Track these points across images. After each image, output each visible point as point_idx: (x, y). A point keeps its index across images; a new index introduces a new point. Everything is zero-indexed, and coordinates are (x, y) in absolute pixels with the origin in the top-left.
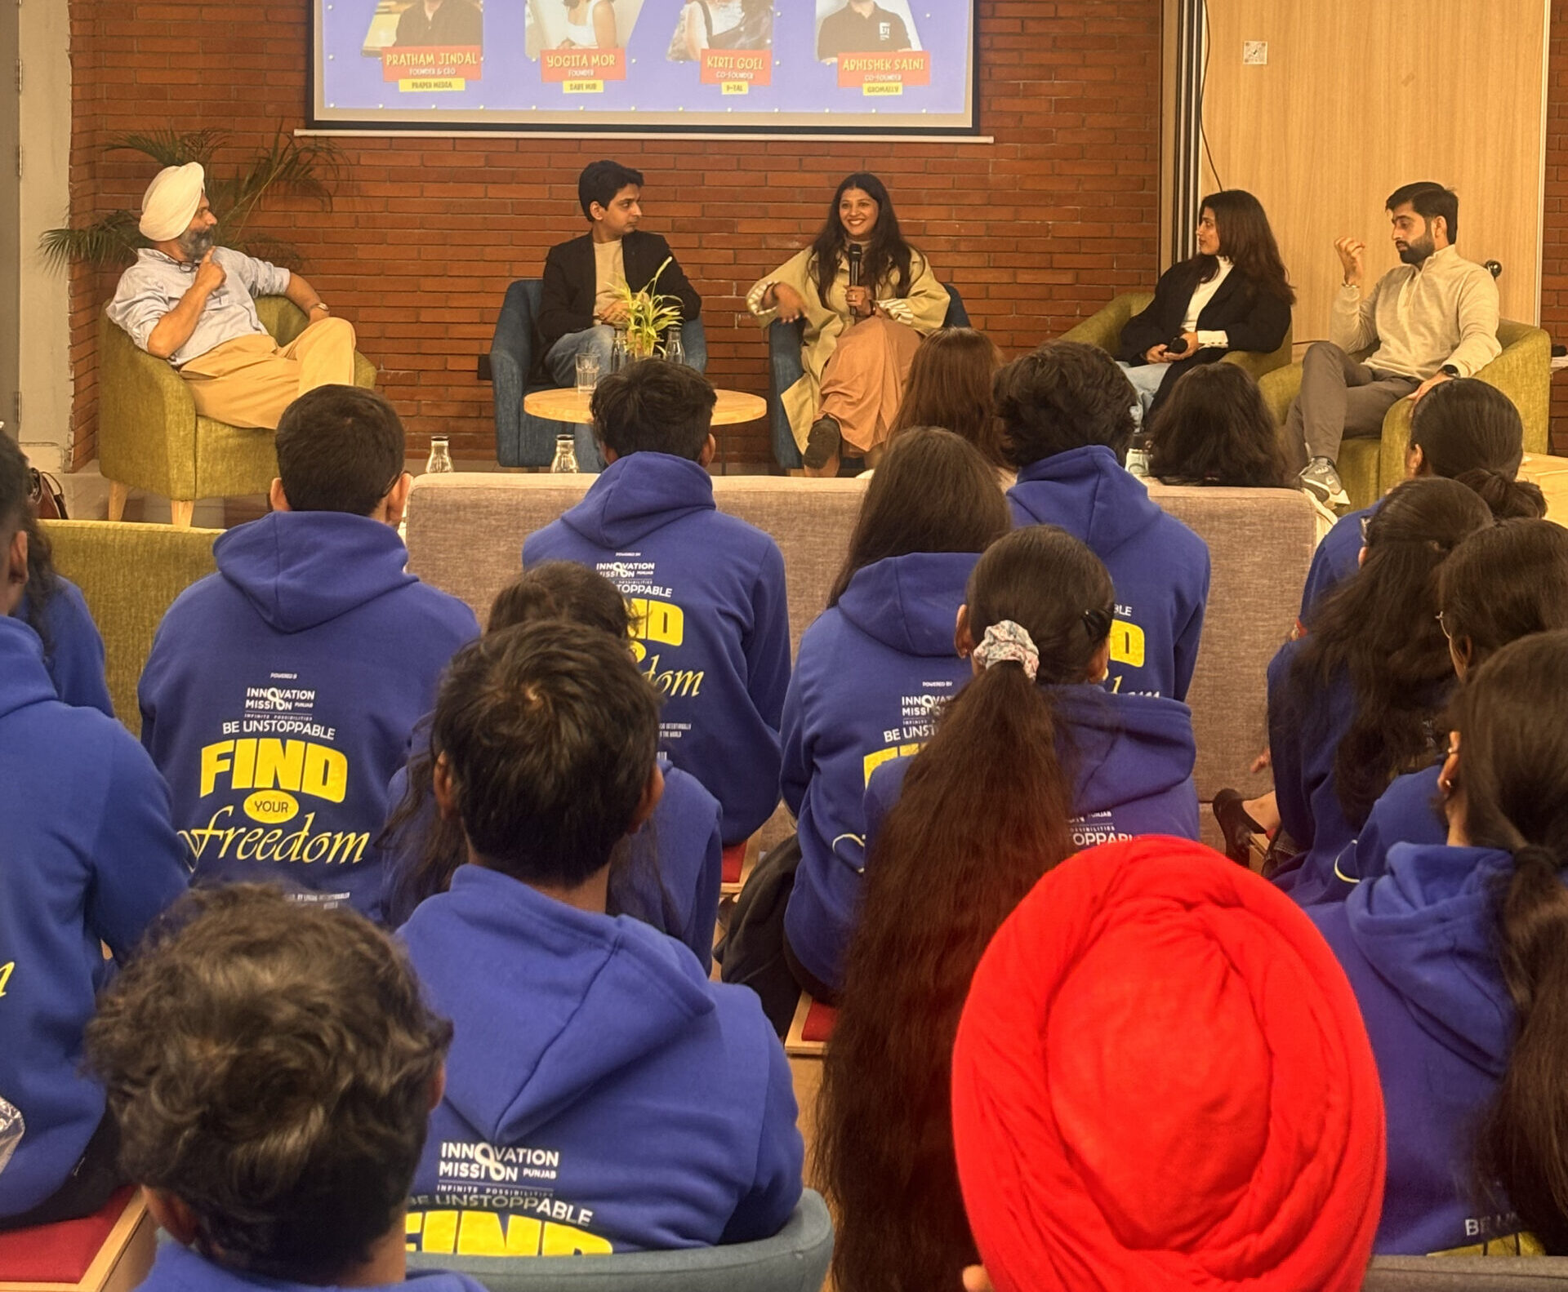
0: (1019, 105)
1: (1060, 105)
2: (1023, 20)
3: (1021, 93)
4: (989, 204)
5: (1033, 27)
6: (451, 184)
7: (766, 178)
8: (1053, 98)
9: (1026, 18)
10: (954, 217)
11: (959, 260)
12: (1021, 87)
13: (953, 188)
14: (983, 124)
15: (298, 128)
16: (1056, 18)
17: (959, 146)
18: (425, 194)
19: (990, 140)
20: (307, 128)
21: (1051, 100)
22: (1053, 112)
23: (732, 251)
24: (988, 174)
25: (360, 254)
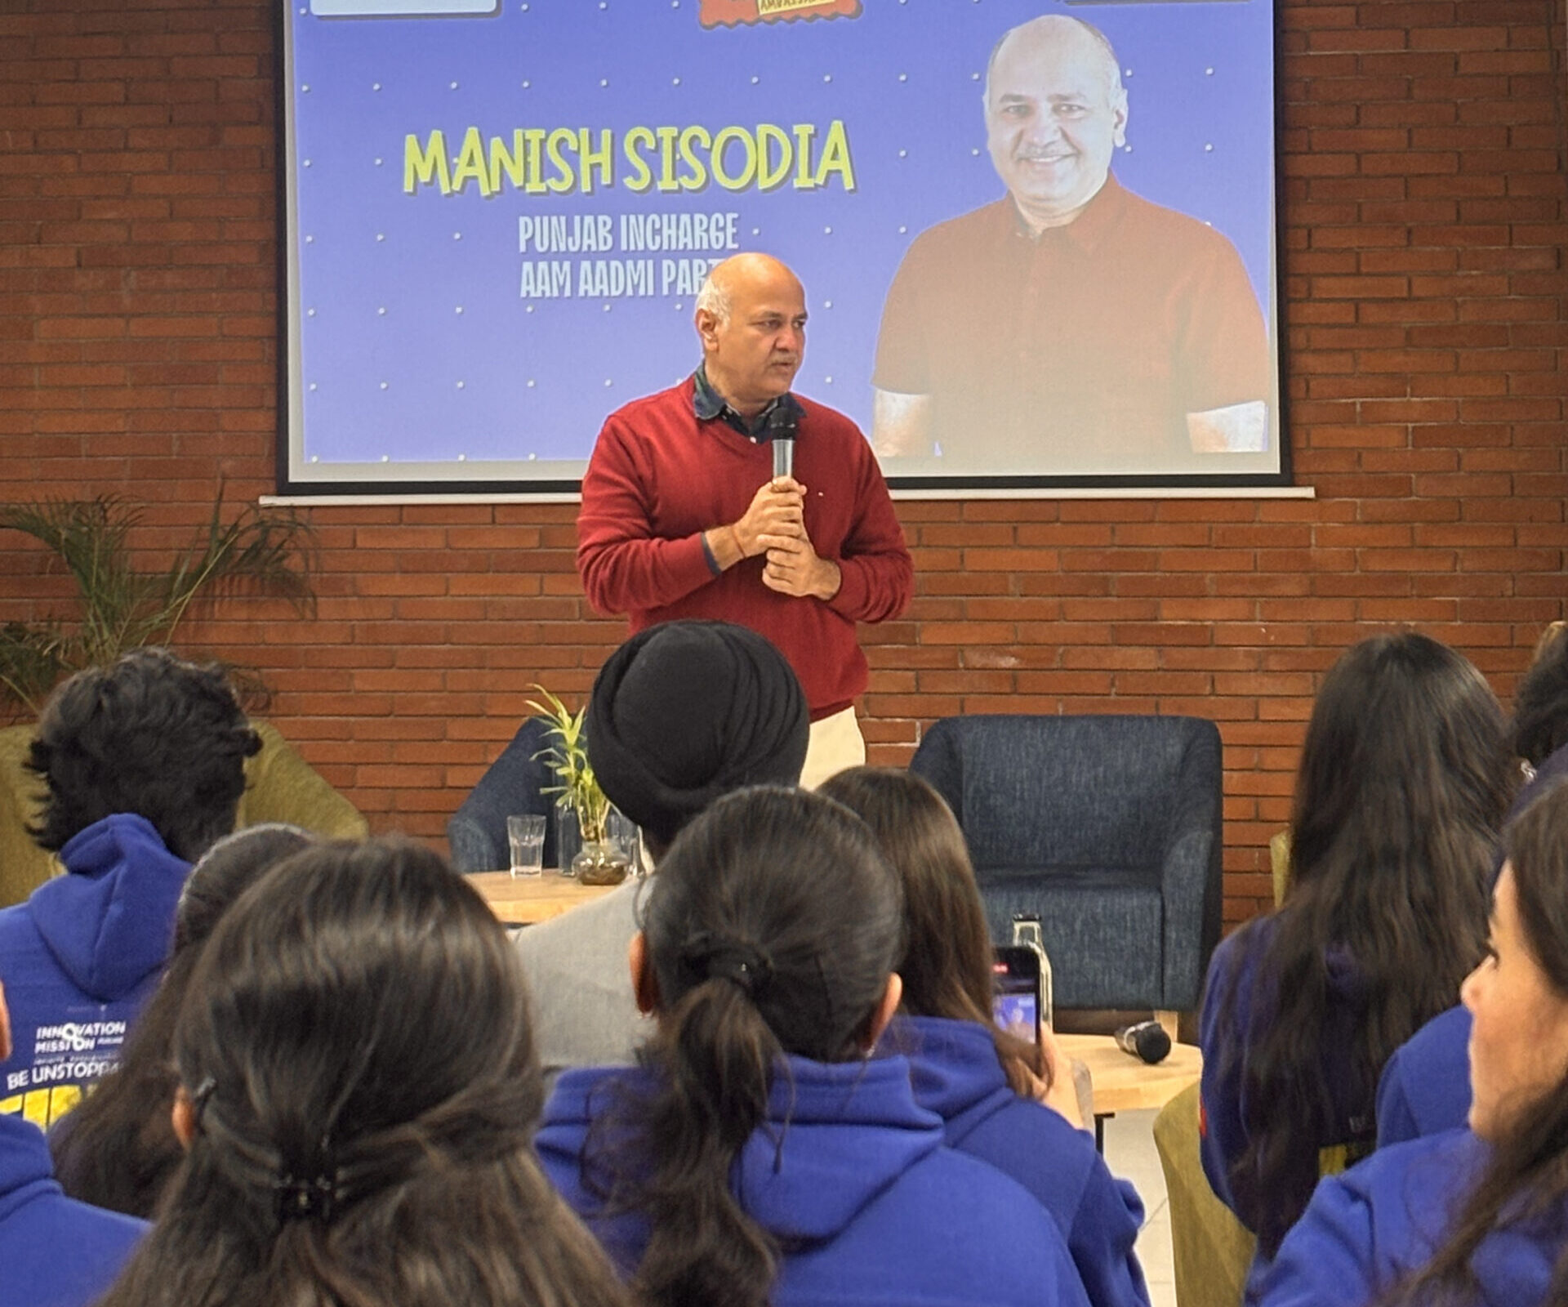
0: (1355, 437)
1: (1422, 436)
2: (1357, 303)
3: (1358, 420)
4: (1312, 595)
5: (1372, 314)
6: (490, 574)
7: (962, 556)
8: (1410, 425)
9: (1364, 300)
10: (1258, 616)
11: (1270, 686)
12: (1358, 407)
13: (1255, 570)
14: (1299, 468)
15: (266, 494)
16: (1409, 299)
17: (1261, 504)
18: (452, 592)
19: (1309, 492)
20: (280, 494)
21: (1407, 428)
22: (1410, 448)
23: (911, 674)
24: (1309, 546)
25: (358, 684)
